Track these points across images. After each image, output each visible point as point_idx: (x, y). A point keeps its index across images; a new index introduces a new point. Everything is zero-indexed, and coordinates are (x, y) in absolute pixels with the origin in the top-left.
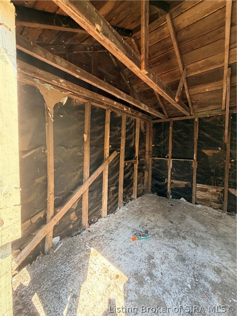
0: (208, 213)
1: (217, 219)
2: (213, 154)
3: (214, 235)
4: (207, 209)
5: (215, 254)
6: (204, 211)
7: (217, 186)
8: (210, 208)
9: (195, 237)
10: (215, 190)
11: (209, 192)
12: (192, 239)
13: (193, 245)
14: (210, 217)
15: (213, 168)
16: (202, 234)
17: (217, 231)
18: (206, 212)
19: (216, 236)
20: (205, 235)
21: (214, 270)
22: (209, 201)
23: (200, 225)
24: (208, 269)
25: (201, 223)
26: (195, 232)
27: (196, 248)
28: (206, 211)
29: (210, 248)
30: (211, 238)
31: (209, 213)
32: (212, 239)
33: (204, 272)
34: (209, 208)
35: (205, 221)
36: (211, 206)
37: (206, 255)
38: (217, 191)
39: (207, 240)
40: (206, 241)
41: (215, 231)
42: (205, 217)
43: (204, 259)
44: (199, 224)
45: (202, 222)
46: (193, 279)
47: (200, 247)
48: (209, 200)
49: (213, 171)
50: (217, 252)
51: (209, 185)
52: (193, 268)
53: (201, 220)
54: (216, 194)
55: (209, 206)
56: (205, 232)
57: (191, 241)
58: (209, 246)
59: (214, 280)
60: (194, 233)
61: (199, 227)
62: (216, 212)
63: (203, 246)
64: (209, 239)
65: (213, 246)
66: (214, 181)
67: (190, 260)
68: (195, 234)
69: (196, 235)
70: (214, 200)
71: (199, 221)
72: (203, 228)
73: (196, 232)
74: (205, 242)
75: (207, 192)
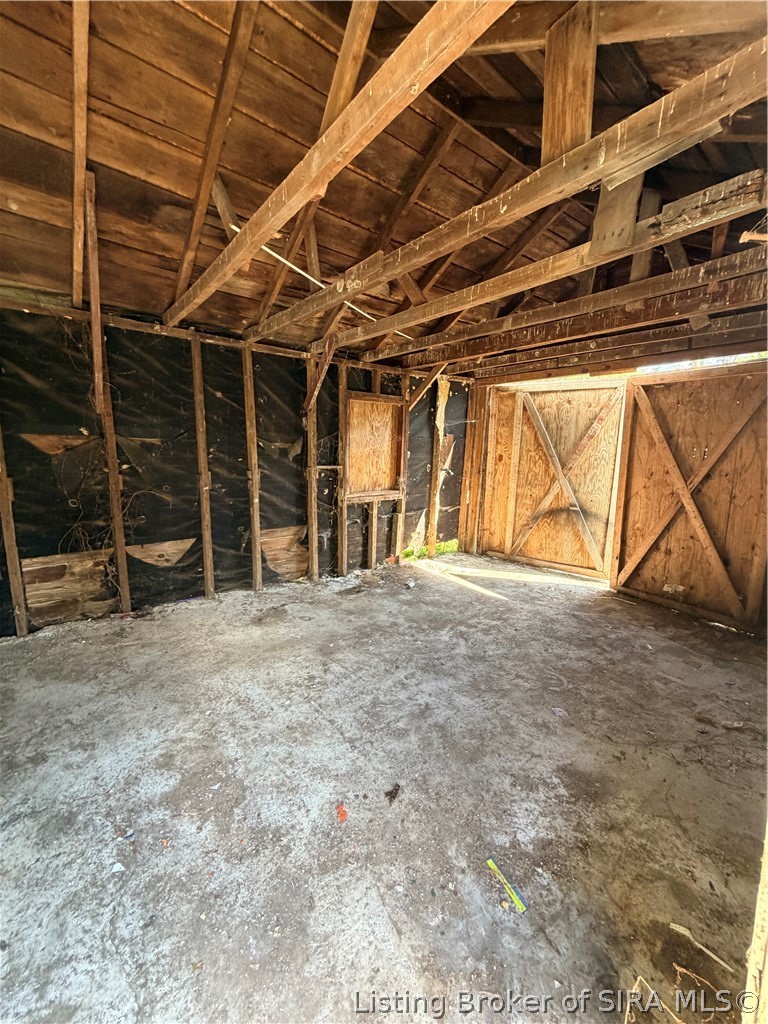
0: (83, 639)
1: (114, 644)
2: (67, 450)
3: (124, 687)
4: (75, 631)
5: (146, 731)
6: (69, 638)
7: (94, 548)
8: (85, 622)
9: (75, 727)
10: (89, 564)
11: (73, 574)
12: (66, 742)
13: (77, 757)
14: (93, 648)
15: (73, 494)
16: (92, 707)
17: (127, 672)
18: (75, 640)
19: (131, 685)
20: (101, 703)
21: (159, 766)
22: (78, 601)
23: (75, 686)
24: (144, 779)
25: (77, 679)
26: (70, 717)
27: (90, 757)
28: (75, 637)
29: (129, 725)
30: (120, 700)
31: (87, 639)
32: (125, 699)
33: (138, 795)
34: (81, 625)
35: (85, 668)
36: (85, 617)
37: (126, 751)
38: (97, 564)
39: (111, 713)
40: (111, 717)
41: (124, 676)
42: (81, 654)
43: (125, 764)
44: (69, 685)
45: (79, 675)
46: (120, 839)
47: (103, 743)
48: (76, 601)
49: (74, 503)
50: (148, 721)
51: (71, 552)
52: (108, 815)
53: (73, 671)
54: (95, 573)
55: (79, 617)
56: (98, 695)
57: (66, 750)
58: (123, 723)
59: (167, 789)
60: (68, 721)
61: (74, 692)
62: (104, 627)
63: (106, 736)
64: (116, 706)
65: (134, 715)
66: (83, 534)
67: (89, 800)
68: (71, 723)
69: (74, 722)
70: (92, 593)
71: (66, 678)
72: (86, 690)
73: (71, 713)
74: (107, 722)
75: (67, 577)
